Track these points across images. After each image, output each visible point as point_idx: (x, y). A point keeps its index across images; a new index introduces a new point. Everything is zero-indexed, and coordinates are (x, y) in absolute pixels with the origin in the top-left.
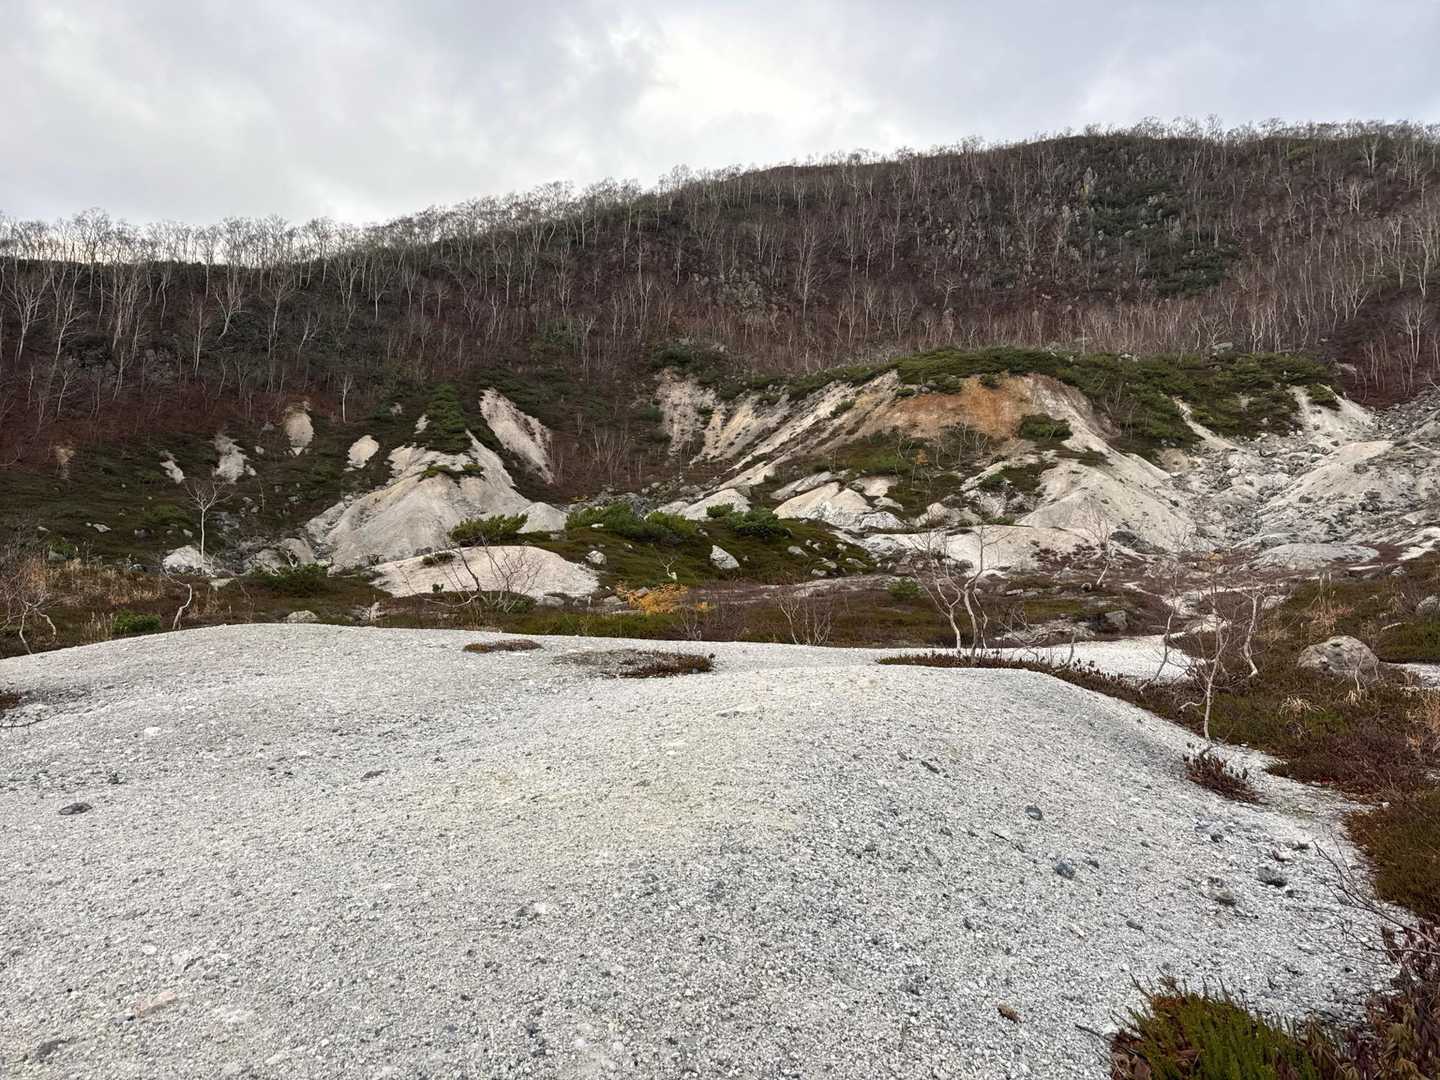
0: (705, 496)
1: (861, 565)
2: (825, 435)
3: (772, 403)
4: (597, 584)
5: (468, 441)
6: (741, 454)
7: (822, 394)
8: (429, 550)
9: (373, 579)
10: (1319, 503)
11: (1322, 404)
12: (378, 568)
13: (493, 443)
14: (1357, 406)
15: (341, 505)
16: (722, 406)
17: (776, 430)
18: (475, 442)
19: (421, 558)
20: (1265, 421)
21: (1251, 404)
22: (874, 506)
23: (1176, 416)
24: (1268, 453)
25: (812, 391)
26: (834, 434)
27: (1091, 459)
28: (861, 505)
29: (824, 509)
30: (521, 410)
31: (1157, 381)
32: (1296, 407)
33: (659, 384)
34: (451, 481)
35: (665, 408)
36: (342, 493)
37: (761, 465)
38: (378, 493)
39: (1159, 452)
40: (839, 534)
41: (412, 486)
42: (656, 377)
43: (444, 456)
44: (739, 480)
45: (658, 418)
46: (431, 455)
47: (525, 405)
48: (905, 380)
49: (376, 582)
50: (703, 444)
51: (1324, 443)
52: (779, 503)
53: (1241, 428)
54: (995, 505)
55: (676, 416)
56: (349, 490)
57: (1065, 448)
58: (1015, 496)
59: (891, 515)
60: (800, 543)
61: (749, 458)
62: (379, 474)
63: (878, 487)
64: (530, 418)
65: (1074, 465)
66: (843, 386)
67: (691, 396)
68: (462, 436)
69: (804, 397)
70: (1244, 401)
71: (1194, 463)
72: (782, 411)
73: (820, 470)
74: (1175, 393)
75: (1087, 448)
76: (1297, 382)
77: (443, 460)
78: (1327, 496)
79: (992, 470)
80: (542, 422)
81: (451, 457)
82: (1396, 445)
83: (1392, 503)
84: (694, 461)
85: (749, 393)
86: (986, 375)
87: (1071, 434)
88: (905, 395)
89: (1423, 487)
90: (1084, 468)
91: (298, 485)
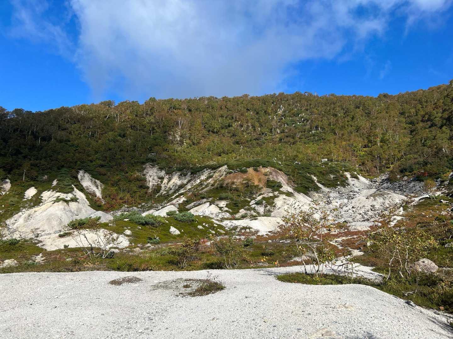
0: (162, 208)
1: (223, 232)
2: (204, 186)
3: (185, 175)
4: (128, 243)
5: (73, 188)
6: (175, 192)
7: (202, 173)
8: (60, 231)
9: (38, 243)
10: (358, 208)
11: (354, 178)
12: (40, 239)
13: (82, 189)
14: (364, 178)
15: (20, 213)
16: (167, 176)
17: (186, 184)
18: (75, 189)
19: (58, 235)
20: (339, 183)
21: (333, 177)
22: (222, 210)
23: (313, 181)
24: (341, 193)
25: (198, 171)
26: (207, 186)
27: (289, 194)
28: (218, 210)
29: (205, 212)
30: (93, 178)
31: (306, 170)
32: (347, 179)
33: (145, 168)
34: (65, 204)
35: (147, 177)
36: (21, 208)
37: (182, 196)
38: (36, 209)
39: (309, 192)
40: (213, 220)
41: (49, 206)
42: (144, 166)
43: (63, 194)
44: (174, 202)
45: (145, 180)
46: (58, 194)
47: (95, 176)
48: (229, 168)
49: (39, 245)
50: (161, 189)
51: (356, 189)
52: (189, 209)
53: (332, 185)
54: (261, 209)
55: (151, 179)
56: (25, 207)
57: (281, 191)
58: (267, 207)
59: (228, 214)
60: (201, 224)
61: (177, 194)
62: (37, 201)
63: (223, 204)
64: (96, 180)
65: (284, 196)
66: (209, 170)
67: (156, 173)
68: (70, 187)
69: (196, 174)
70: (332, 176)
71: (319, 196)
72: (188, 178)
73: (203, 198)
74: (312, 174)
75: (287, 191)
76: (346, 171)
77: (62, 196)
78: (360, 206)
79: (259, 198)
80: (101, 182)
81: (65, 195)
82: (377, 190)
83: (379, 208)
84: (158, 195)
85: (177, 172)
86: (255, 167)
87: (282, 187)
88: (230, 173)
89: (387, 203)
90: (287, 197)
91: (3, 206)
